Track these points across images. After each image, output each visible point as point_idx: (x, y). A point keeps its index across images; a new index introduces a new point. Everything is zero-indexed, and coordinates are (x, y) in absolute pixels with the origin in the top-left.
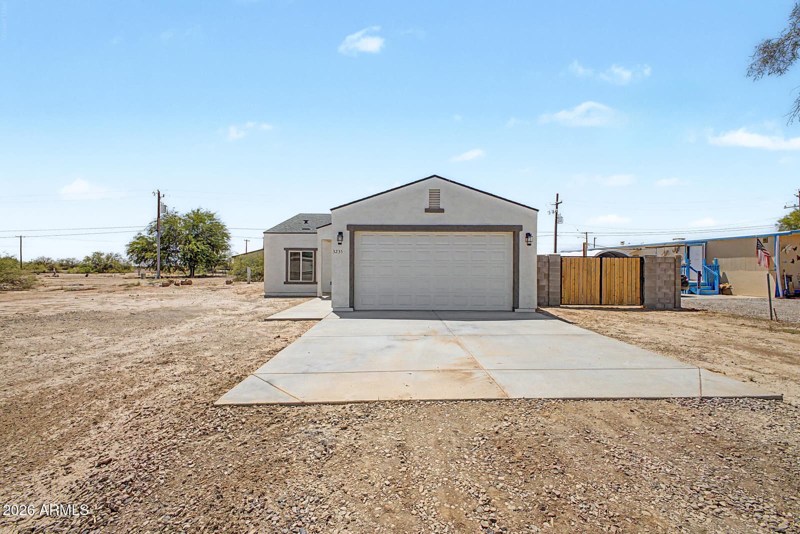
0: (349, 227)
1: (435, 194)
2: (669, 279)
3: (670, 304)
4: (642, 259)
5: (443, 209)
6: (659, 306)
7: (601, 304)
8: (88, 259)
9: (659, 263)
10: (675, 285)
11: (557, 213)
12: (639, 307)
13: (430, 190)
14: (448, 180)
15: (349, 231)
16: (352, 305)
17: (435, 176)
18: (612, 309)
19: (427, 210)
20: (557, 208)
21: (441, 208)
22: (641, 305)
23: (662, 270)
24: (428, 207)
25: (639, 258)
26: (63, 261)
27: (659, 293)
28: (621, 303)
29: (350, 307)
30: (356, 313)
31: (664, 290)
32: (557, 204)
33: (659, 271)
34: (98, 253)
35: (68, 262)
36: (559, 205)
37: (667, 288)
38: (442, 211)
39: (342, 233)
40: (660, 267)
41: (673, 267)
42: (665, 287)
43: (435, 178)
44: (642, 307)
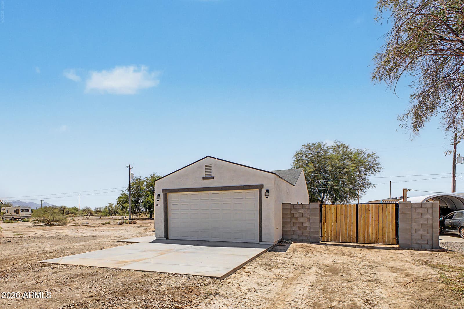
0: (163, 191)
1: (208, 167)
2: (426, 222)
3: (427, 245)
4: (397, 205)
5: (213, 177)
6: (414, 245)
7: (357, 243)
8: (106, 208)
9: (415, 208)
10: (432, 229)
11: (455, 154)
12: (394, 246)
13: (206, 165)
14: (216, 158)
15: (163, 193)
16: (166, 236)
17: (208, 156)
18: (367, 247)
19: (204, 178)
20: (455, 148)
21: (212, 176)
22: (397, 245)
23: (418, 214)
24: (205, 176)
25: (395, 204)
26: (98, 209)
27: (414, 234)
28: (377, 242)
29: (164, 237)
30: (168, 240)
31: (421, 232)
32: (455, 145)
33: (415, 216)
34: (111, 204)
35: (100, 209)
36: (458, 145)
37: (424, 231)
38: (213, 178)
39: (160, 194)
40: (416, 211)
41: (430, 211)
42: (421, 229)
43: (208, 157)
44: (397, 246)
